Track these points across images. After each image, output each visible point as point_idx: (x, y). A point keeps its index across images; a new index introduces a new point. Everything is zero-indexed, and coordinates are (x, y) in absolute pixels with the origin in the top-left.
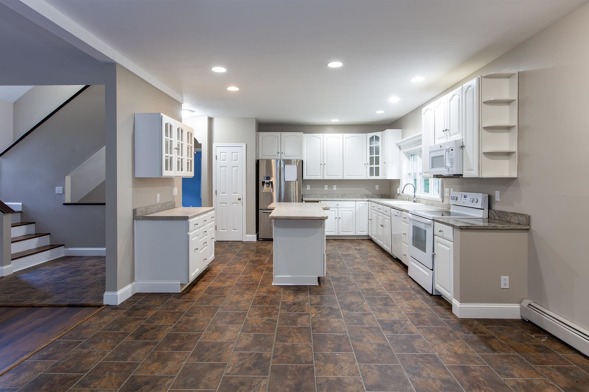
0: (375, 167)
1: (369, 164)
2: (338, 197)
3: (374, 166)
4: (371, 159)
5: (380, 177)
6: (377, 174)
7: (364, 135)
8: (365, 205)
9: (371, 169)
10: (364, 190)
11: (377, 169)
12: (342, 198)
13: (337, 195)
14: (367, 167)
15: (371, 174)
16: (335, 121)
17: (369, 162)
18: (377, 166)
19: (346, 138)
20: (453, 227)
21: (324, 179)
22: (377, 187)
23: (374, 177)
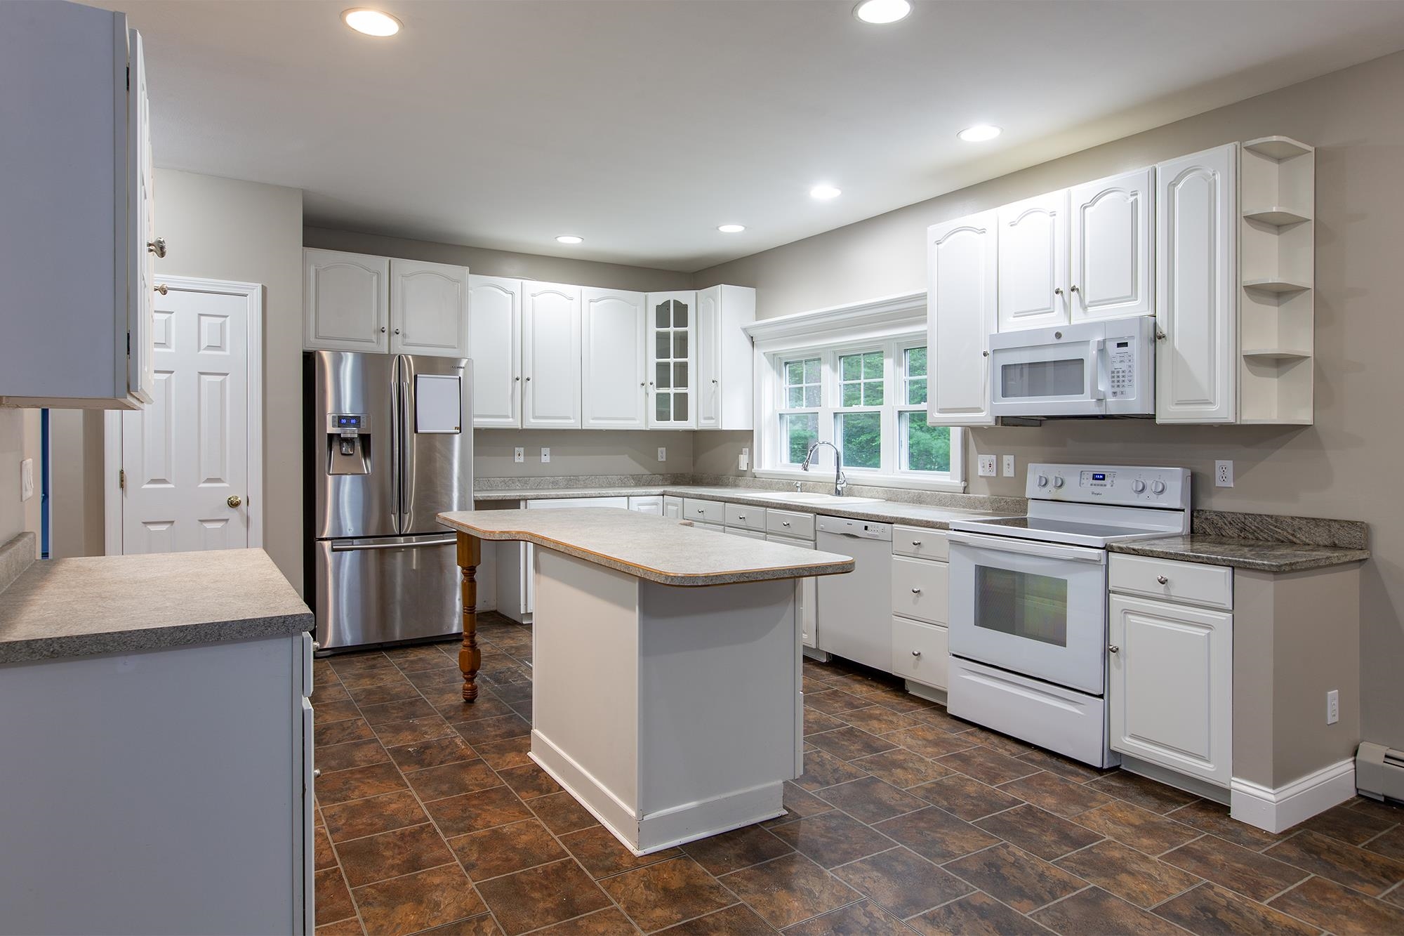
0: (675, 394)
1: (655, 384)
2: (555, 485)
3: (672, 390)
4: (662, 369)
5: (690, 424)
6: (682, 414)
7: (640, 295)
8: (655, 506)
9: (662, 400)
10: (626, 463)
11: (682, 400)
12: (567, 488)
13: (552, 479)
14: (647, 394)
15: (662, 415)
16: (569, 241)
17: (653, 377)
18: (681, 390)
19: (591, 301)
20: (1233, 568)
21: (524, 427)
22: (662, 453)
23: (672, 424)
